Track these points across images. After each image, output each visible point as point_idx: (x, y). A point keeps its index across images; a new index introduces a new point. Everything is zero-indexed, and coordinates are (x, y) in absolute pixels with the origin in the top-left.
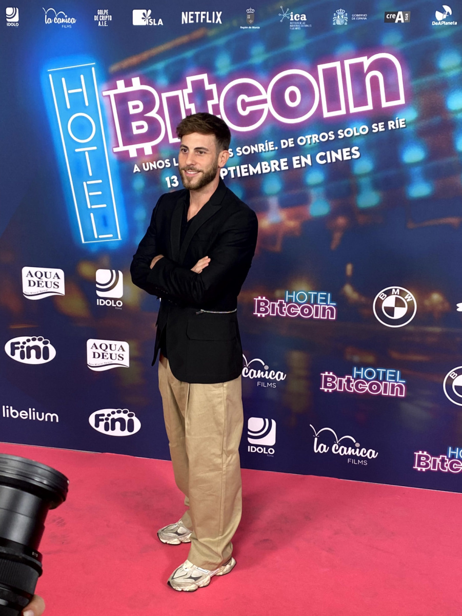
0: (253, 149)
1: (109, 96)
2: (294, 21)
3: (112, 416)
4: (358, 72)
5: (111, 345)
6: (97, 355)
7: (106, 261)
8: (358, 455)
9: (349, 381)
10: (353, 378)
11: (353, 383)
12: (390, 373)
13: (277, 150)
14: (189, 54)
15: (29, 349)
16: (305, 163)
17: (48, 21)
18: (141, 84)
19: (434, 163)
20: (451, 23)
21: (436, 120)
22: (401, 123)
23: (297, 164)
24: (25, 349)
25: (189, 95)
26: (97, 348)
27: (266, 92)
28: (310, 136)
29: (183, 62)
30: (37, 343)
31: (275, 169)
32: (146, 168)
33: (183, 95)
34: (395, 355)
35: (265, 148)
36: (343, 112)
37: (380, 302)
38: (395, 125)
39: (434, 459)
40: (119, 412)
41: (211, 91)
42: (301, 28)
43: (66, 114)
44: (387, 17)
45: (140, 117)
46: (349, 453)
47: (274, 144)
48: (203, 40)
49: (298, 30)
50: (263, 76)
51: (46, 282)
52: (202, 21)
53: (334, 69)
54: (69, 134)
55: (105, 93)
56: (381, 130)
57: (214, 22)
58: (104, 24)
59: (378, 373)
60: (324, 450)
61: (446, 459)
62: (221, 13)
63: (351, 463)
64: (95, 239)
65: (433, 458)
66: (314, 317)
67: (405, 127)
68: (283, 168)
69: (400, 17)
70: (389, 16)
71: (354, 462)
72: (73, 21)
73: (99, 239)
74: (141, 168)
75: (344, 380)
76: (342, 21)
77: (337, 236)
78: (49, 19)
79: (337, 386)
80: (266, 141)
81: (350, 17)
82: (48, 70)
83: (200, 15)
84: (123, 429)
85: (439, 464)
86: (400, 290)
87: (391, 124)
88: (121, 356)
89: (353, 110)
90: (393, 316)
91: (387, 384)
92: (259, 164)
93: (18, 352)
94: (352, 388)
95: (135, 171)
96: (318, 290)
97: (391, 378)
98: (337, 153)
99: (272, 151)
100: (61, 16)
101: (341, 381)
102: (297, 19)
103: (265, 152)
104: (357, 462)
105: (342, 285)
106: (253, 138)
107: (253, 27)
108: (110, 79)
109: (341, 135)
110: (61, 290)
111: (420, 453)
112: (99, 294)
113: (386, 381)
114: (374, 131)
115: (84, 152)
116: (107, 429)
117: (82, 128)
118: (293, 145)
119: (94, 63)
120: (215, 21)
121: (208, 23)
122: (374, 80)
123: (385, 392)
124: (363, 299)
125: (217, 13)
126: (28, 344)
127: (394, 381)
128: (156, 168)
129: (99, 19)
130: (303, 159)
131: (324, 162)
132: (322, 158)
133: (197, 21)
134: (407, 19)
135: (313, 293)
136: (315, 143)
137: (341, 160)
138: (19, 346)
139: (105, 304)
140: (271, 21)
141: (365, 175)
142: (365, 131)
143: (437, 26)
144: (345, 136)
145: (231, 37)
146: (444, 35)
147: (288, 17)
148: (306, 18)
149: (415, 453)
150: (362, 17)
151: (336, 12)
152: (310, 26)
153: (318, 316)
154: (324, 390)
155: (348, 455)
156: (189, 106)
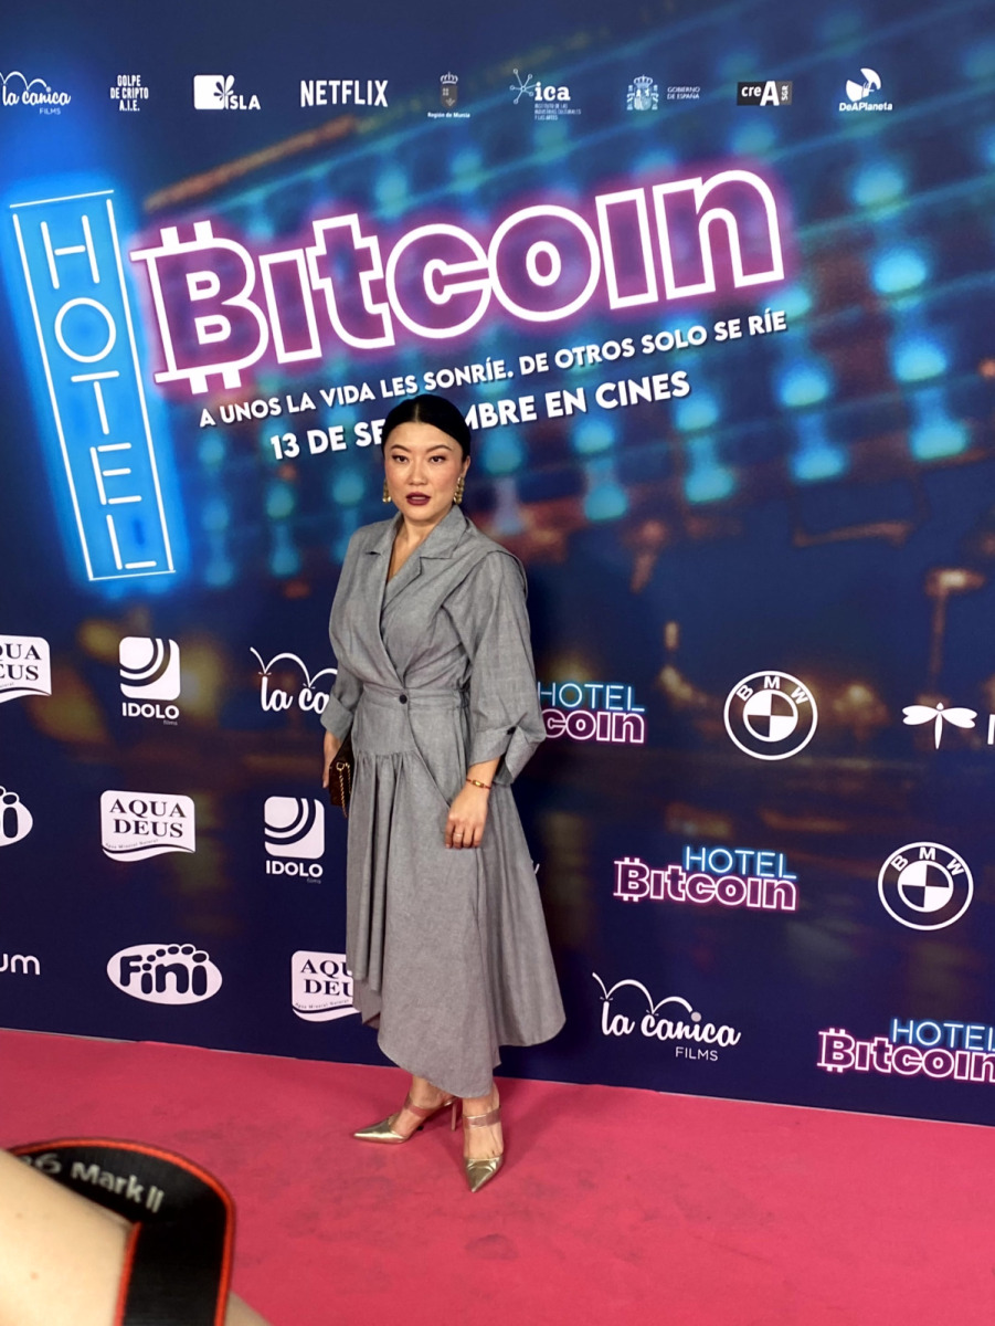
0: (461, 376)
1: (144, 262)
2: (544, 101)
3: (159, 961)
4: (682, 213)
5: (153, 804)
6: (123, 827)
7: (141, 618)
8: (698, 1039)
9: (675, 877)
10: (684, 870)
11: (685, 881)
12: (765, 859)
13: (513, 377)
14: (318, 172)
16: (573, 406)
17: (10, 100)
18: (214, 236)
19: (848, 408)
20: (880, 107)
21: (852, 313)
22: (776, 321)
23: (555, 408)
25: (320, 259)
26: (123, 811)
27: (487, 253)
28: (582, 349)
29: (305, 190)
31: (508, 419)
32: (228, 416)
33: (306, 260)
34: (773, 820)
35: (485, 374)
36: (651, 296)
37: (738, 704)
38: (763, 326)
39: (861, 1047)
40: (173, 951)
41: (367, 252)
42: (559, 116)
43: (51, 300)
44: (744, 94)
45: (213, 306)
46: (679, 1034)
47: (504, 366)
48: (348, 140)
49: (551, 121)
50: (479, 219)
51: (10, 667)
52: (344, 101)
53: (632, 205)
54: (58, 344)
55: (136, 256)
56: (733, 336)
57: (370, 102)
58: (131, 106)
59: (738, 859)
60: (625, 1029)
61: (887, 1045)
62: (385, 83)
64: (117, 572)
65: (859, 1043)
66: (598, 738)
67: (786, 330)
68: (526, 417)
69: (772, 94)
70: (747, 92)
71: (689, 1054)
72: (64, 99)
73: (125, 571)
74: (216, 415)
75: (665, 875)
76: (648, 103)
77: (645, 563)
78: (11, 94)
79: (650, 888)
80: (488, 359)
81: (663, 93)
82: (11, 206)
83: (340, 89)
84: (182, 988)
85: (871, 1056)
86: (782, 679)
87: (756, 322)
88: (176, 826)
89: (673, 293)
90: (767, 735)
91: (757, 883)
92: (473, 408)
94: (683, 891)
95: (203, 424)
96: (606, 681)
97: (765, 869)
98: (641, 385)
99: (500, 380)
100: (38, 89)
101: (658, 878)
102: (552, 95)
103: (486, 382)
104: (695, 1054)
105: (656, 671)
106: (460, 353)
107: (456, 115)
108: (146, 225)
109: (648, 347)
110: (44, 685)
111: (832, 1032)
112: (127, 690)
113: (756, 876)
114: (718, 338)
115: (92, 382)
116: (146, 988)
117: (85, 330)
118: (546, 368)
119: (112, 191)
120: (374, 100)
121: (360, 106)
122: (718, 229)
123: (754, 899)
124: (703, 700)
125: (377, 83)
127: (772, 876)
128: (249, 417)
129: (120, 95)
130: (568, 398)
131: (614, 403)
132: (608, 396)
133: (335, 101)
134: (785, 97)
135: (594, 687)
136: (592, 364)
137: (649, 399)
139: (141, 714)
140: (495, 101)
141: (701, 432)
142: (700, 337)
143: (850, 112)
144: (656, 349)
145: (408, 135)
146: (864, 132)
147: (531, 94)
148: (570, 95)
149: (821, 1033)
150: (689, 93)
151: (632, 83)
152: (579, 112)
153: (606, 736)
154: (622, 897)
155: (676, 1038)
156: (319, 283)
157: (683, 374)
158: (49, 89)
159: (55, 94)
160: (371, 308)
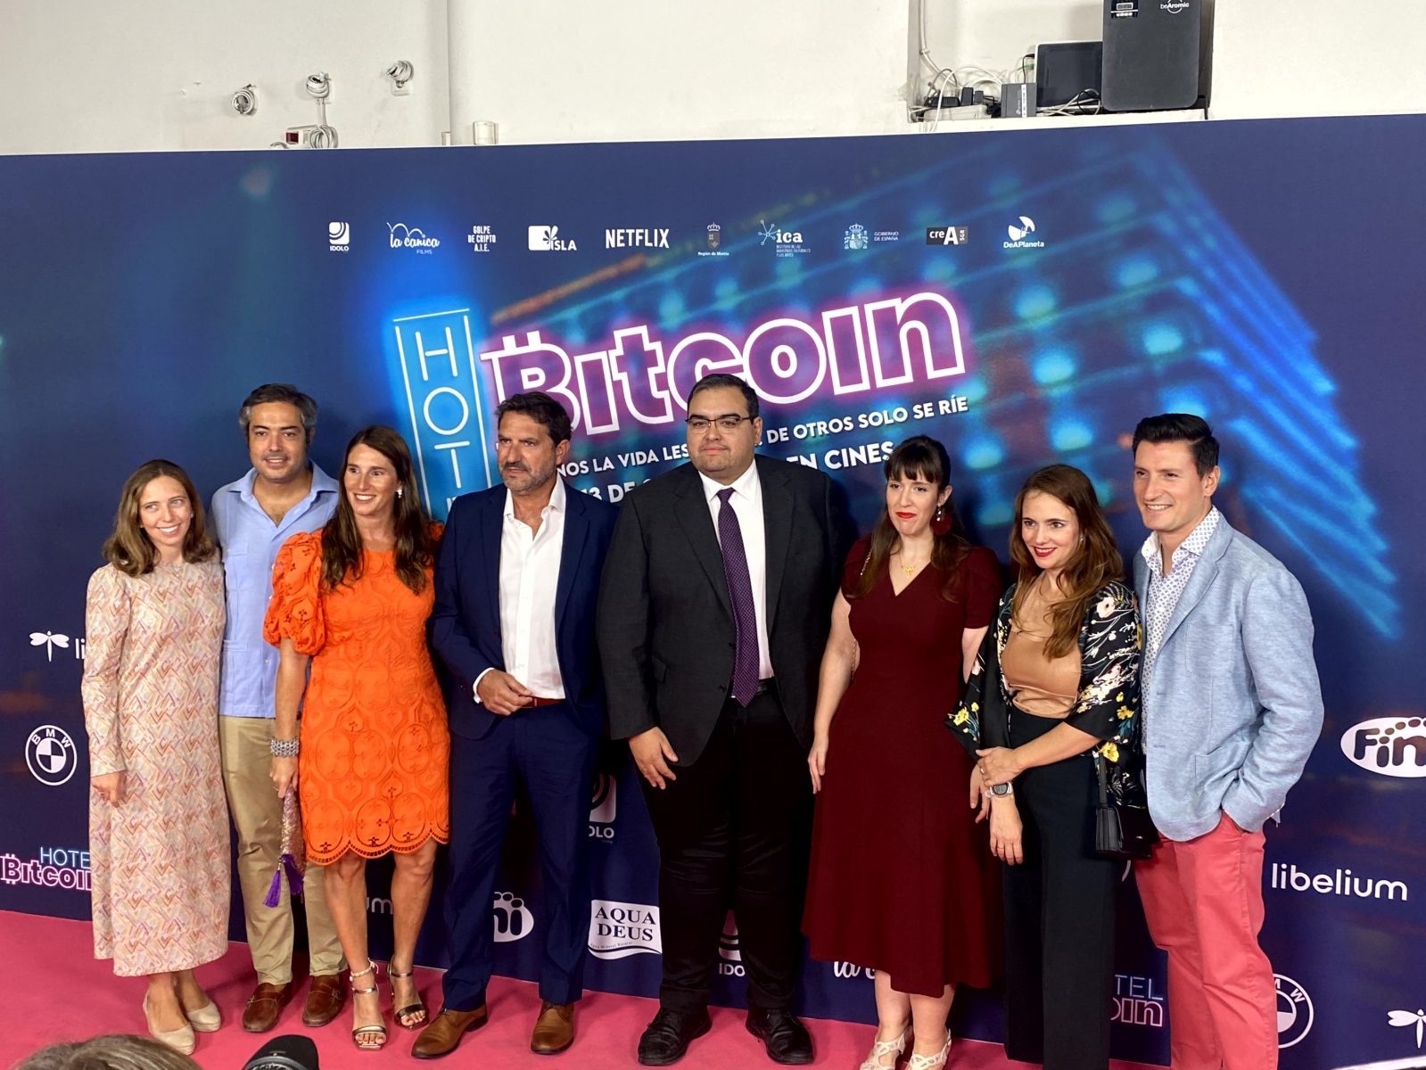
1: (490, 361)
2: (783, 243)
4: (887, 323)
14: (618, 295)
17: (395, 243)
18: (543, 341)
20: (1034, 245)
21: (1017, 398)
22: (960, 404)
25: (618, 358)
27: (742, 353)
28: (814, 424)
29: (609, 308)
33: (609, 360)
36: (865, 385)
38: (950, 408)
40: (498, 897)
41: (653, 353)
42: (795, 254)
43: (421, 389)
44: (931, 236)
48: (641, 272)
49: (788, 258)
50: (736, 328)
52: (637, 244)
53: (850, 317)
54: (426, 421)
55: (485, 356)
56: (927, 415)
57: (656, 245)
58: (483, 248)
60: (853, 972)
62: (667, 231)
67: (968, 410)
69: (952, 236)
72: (435, 243)
76: (860, 243)
78: (396, 240)
81: (871, 236)
82: (395, 320)
83: (634, 235)
84: (503, 928)
87: (944, 405)
89: (881, 383)
98: (859, 452)
100: (416, 236)
102: (788, 239)
107: (719, 254)
108: (491, 334)
109: (863, 423)
114: (916, 417)
115: (450, 449)
117: (446, 411)
118: (787, 439)
119: (468, 310)
120: (659, 243)
121: (648, 247)
122: (914, 336)
125: (661, 231)
129: (475, 240)
130: (803, 461)
131: (838, 465)
132: (834, 459)
133: (630, 244)
134: (962, 239)
136: (821, 436)
137: (865, 462)
140: (747, 243)
142: (902, 416)
145: (684, 268)
146: (1023, 263)
147: (774, 238)
148: (802, 239)
150: (890, 236)
151: (848, 229)
152: (808, 250)
156: (618, 376)
158: (424, 236)
159: (429, 240)
160: (656, 394)
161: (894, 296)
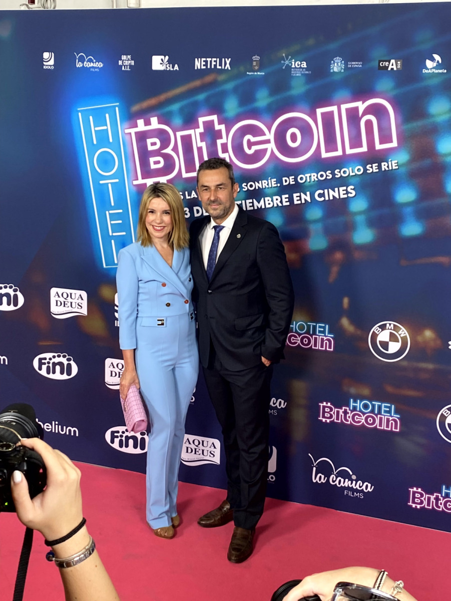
0: (258, 185)
1: (130, 134)
2: (296, 68)
3: (126, 434)
4: (353, 116)
6: (114, 374)
8: (355, 488)
9: (345, 413)
10: (350, 410)
11: (350, 415)
12: (386, 407)
13: (280, 186)
14: (201, 97)
15: (54, 364)
16: (305, 200)
17: (79, 65)
18: (159, 123)
19: (425, 204)
20: (441, 71)
21: (427, 162)
22: (394, 165)
23: (297, 200)
24: (51, 365)
25: (201, 134)
27: (270, 132)
28: (309, 175)
29: (196, 105)
30: (62, 360)
31: (277, 204)
33: (195, 134)
34: (390, 389)
35: (268, 184)
36: (339, 153)
37: (375, 336)
38: (388, 167)
41: (220, 131)
42: (302, 74)
43: (93, 148)
44: (381, 65)
45: (157, 153)
46: (346, 484)
47: (276, 181)
48: (213, 84)
49: (298, 76)
50: (267, 117)
51: (71, 303)
52: (213, 67)
53: (332, 113)
54: (95, 168)
55: (127, 131)
56: (375, 171)
57: (223, 68)
58: (127, 68)
59: (373, 406)
60: (323, 481)
61: (440, 497)
62: (230, 59)
63: (347, 495)
64: (115, 264)
65: (427, 496)
67: (398, 169)
68: (285, 204)
69: (393, 65)
70: (382, 64)
71: (350, 494)
72: (100, 65)
75: (341, 411)
76: (339, 69)
77: (335, 270)
78: (80, 63)
79: (335, 417)
80: (269, 178)
81: (346, 64)
82: (78, 109)
83: (211, 61)
84: (135, 446)
85: (433, 502)
86: (394, 325)
87: (385, 165)
89: (349, 151)
90: (387, 350)
91: (382, 418)
92: (263, 199)
93: (44, 367)
97: (385, 412)
98: (334, 191)
99: (274, 187)
100: (90, 61)
101: (338, 412)
102: (298, 65)
103: (268, 188)
104: (353, 494)
105: (339, 318)
106: (258, 175)
107: (259, 73)
108: (131, 118)
109: (337, 175)
110: (84, 311)
111: (415, 489)
112: (117, 315)
113: (381, 414)
114: (368, 171)
115: (108, 183)
116: (121, 446)
117: (106, 162)
118: (294, 183)
119: (118, 104)
120: (225, 67)
121: (219, 69)
122: (369, 124)
123: (380, 425)
124: (359, 332)
125: (226, 59)
126: (53, 360)
127: (389, 415)
129: (123, 63)
130: (303, 196)
131: (322, 199)
132: (320, 195)
133: (209, 67)
134: (399, 67)
135: (312, 324)
136: (314, 181)
137: (338, 197)
138: (46, 361)
140: (275, 68)
141: (360, 213)
142: (360, 171)
143: (428, 73)
144: (341, 176)
145: (239, 82)
146: (434, 82)
147: (290, 65)
148: (306, 65)
149: (410, 489)
150: (357, 65)
151: (333, 60)
152: (310, 72)
153: (316, 347)
154: (322, 420)
155: (345, 486)
156: (200, 144)
157: (353, 187)
158: (94, 61)
159: (97, 63)
160: (222, 155)
161: (358, 100)
